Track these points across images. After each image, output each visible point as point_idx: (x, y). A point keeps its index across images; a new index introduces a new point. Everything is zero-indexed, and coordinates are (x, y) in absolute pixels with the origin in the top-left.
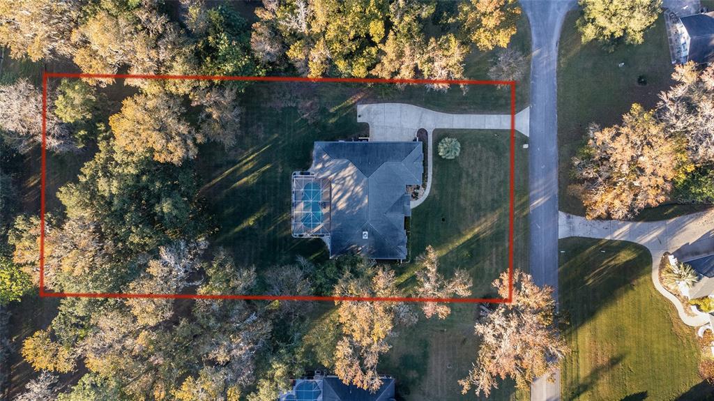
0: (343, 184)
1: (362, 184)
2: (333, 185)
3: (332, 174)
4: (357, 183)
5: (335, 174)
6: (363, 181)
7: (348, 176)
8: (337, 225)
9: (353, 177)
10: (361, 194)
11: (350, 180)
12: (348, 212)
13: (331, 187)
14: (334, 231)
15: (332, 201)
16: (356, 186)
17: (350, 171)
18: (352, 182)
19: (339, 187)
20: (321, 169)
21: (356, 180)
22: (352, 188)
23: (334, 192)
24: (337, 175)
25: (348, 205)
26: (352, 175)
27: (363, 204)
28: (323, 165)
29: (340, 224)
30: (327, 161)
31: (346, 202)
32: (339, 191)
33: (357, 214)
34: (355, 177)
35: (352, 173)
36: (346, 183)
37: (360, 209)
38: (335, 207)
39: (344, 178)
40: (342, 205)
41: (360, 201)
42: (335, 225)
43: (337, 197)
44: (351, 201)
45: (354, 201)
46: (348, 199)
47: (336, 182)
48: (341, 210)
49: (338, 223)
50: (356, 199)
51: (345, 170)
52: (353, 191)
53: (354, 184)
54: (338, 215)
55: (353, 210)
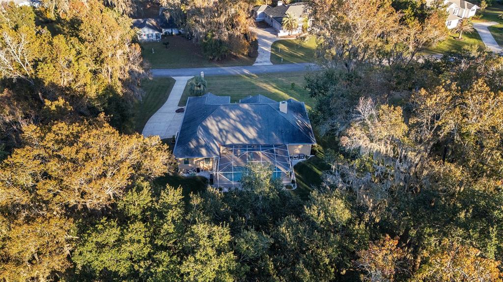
1: (227, 111)
2: (228, 143)
3: (214, 143)
4: (225, 116)
5: (214, 140)
6: (224, 110)
7: (218, 125)
8: (275, 136)
9: (220, 121)
10: (238, 112)
11: (223, 124)
12: (259, 126)
13: (230, 145)
14: (283, 140)
15: (247, 143)
16: (229, 117)
17: (212, 124)
18: (224, 122)
19: (230, 136)
20: (207, 150)
21: (223, 118)
22: (232, 121)
23: (235, 142)
24: (216, 139)
25: (252, 126)
26: (217, 122)
27: (250, 109)
28: (202, 147)
29: (274, 134)
31: (247, 127)
32: (235, 136)
33: (261, 115)
34: (220, 118)
35: (214, 122)
36: (226, 128)
37: (255, 112)
38: (255, 140)
39: (221, 130)
40: (252, 133)
41: (246, 112)
42: (276, 140)
43: (242, 138)
44: (247, 122)
45: (246, 120)
46: (244, 125)
47: (224, 139)
48: (258, 133)
49: (272, 135)
50: (244, 117)
51: (211, 130)
52: (235, 120)
53: (227, 119)
54: (263, 136)
55: (256, 119)
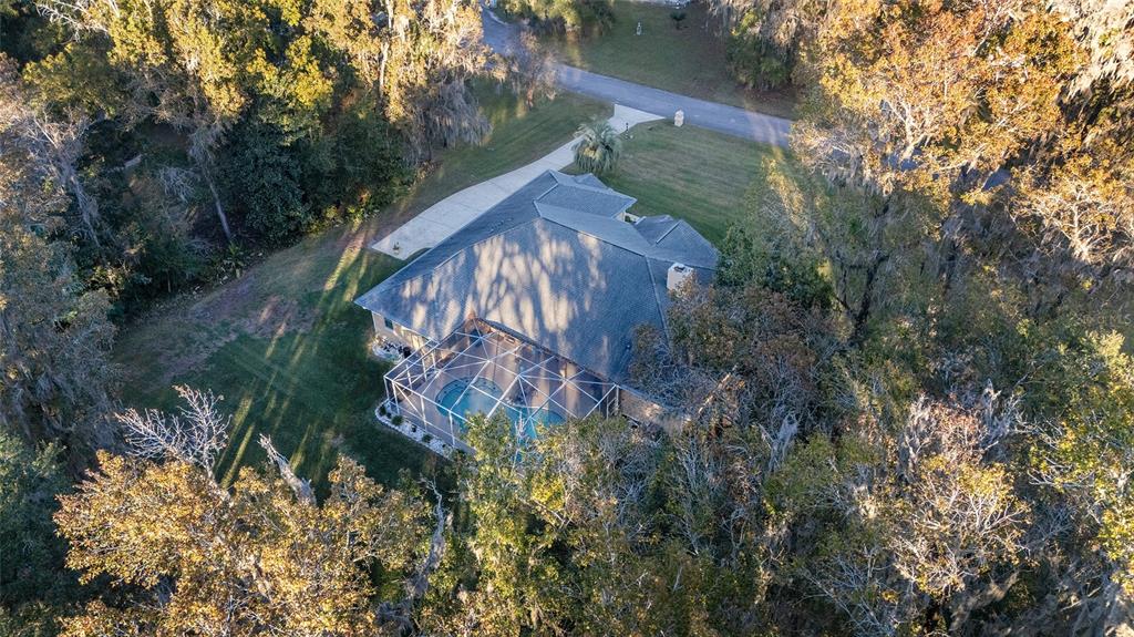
0: (510, 288)
1: (543, 237)
2: (494, 317)
3: (463, 304)
4: (530, 248)
5: (470, 298)
6: (539, 231)
7: (501, 265)
8: (604, 350)
9: (511, 256)
10: (565, 249)
11: (513, 266)
12: (587, 306)
13: (493, 324)
14: (614, 367)
15: (532, 336)
16: (536, 253)
17: (491, 257)
18: (520, 262)
19: (508, 302)
20: (429, 313)
21: (524, 250)
22: (536, 267)
23: (510, 321)
24: (476, 295)
25: (571, 297)
26: (505, 254)
28: (423, 302)
29: (606, 341)
30: (424, 287)
31: (558, 297)
32: (517, 307)
33: (608, 279)
34: (517, 248)
35: (498, 253)
36: (514, 279)
37: (600, 266)
38: (553, 337)
39: (499, 279)
40: (558, 314)
41: (580, 257)
42: (599, 359)
43: (528, 320)
44: (567, 282)
45: (569, 276)
46: (556, 287)
47: (491, 304)
48: (572, 323)
49: (599, 344)
50: (569, 268)
51: (480, 269)
52: (543, 267)
53: (530, 258)
54: (578, 337)
55: (592, 285)
